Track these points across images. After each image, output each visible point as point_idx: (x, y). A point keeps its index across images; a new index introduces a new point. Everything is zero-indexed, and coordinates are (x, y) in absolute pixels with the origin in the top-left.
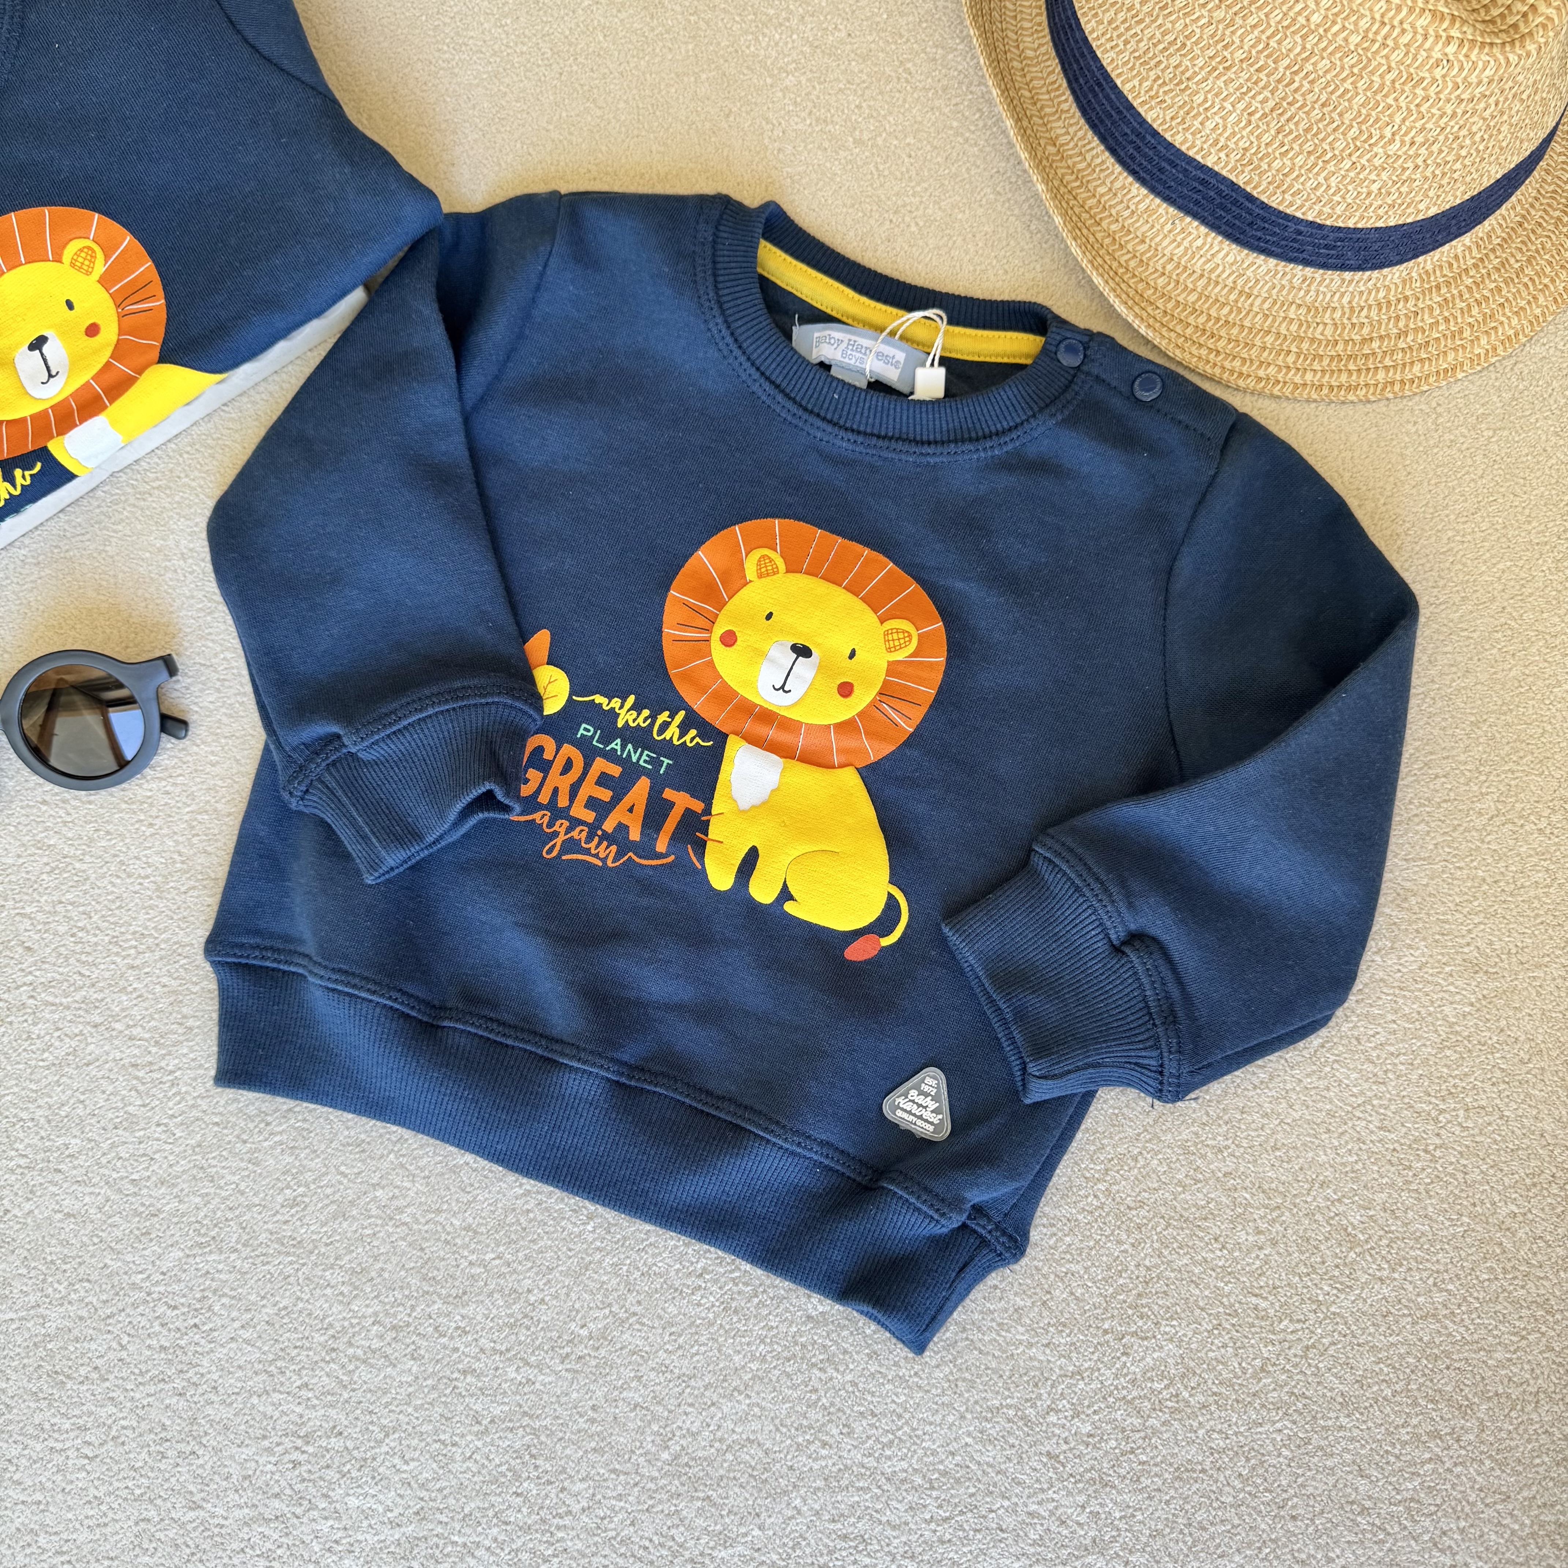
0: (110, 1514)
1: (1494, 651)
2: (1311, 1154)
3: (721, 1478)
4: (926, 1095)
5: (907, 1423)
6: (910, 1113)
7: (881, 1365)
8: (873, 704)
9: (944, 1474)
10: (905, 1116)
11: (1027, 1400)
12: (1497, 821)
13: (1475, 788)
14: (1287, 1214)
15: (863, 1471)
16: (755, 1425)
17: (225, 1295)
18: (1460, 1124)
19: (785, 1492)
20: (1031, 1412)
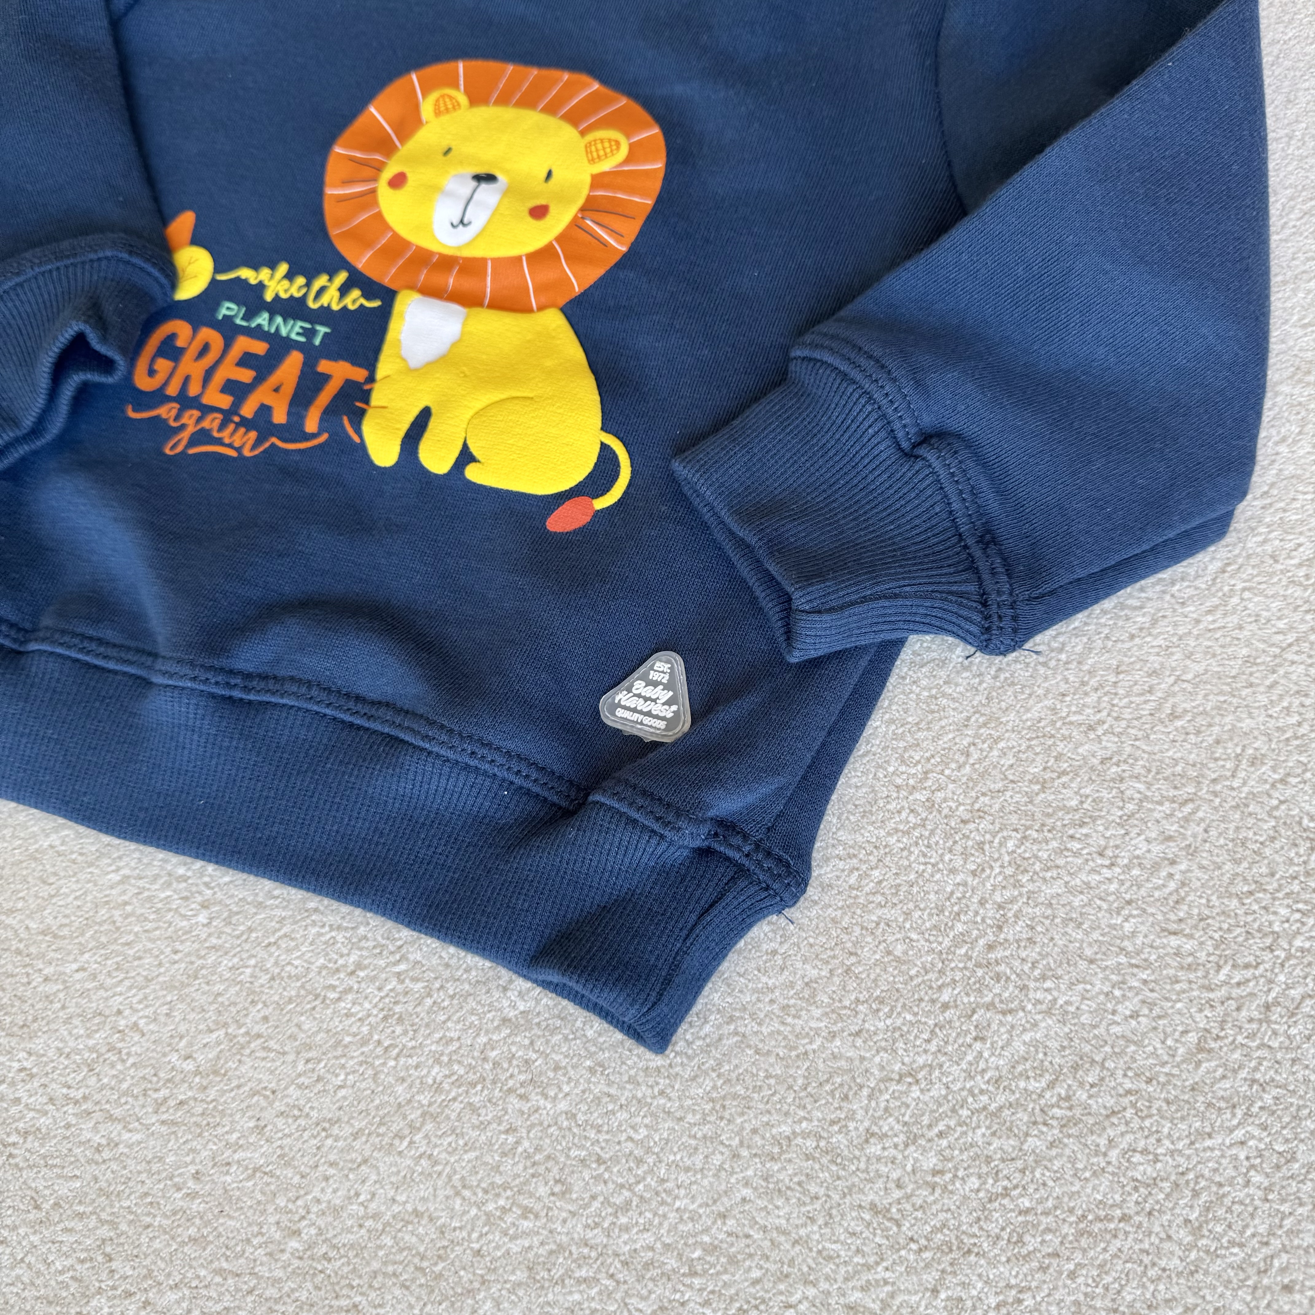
2: (1229, 719)
3: (375, 1274)
4: (655, 684)
5: (651, 1171)
6: (634, 710)
7: (610, 1084)
8: (574, 223)
9: (711, 1249)
10: (627, 714)
11: (833, 1123)
14: (1205, 807)
15: (586, 1251)
16: (424, 1190)
19: (470, 1292)
20: (839, 1140)
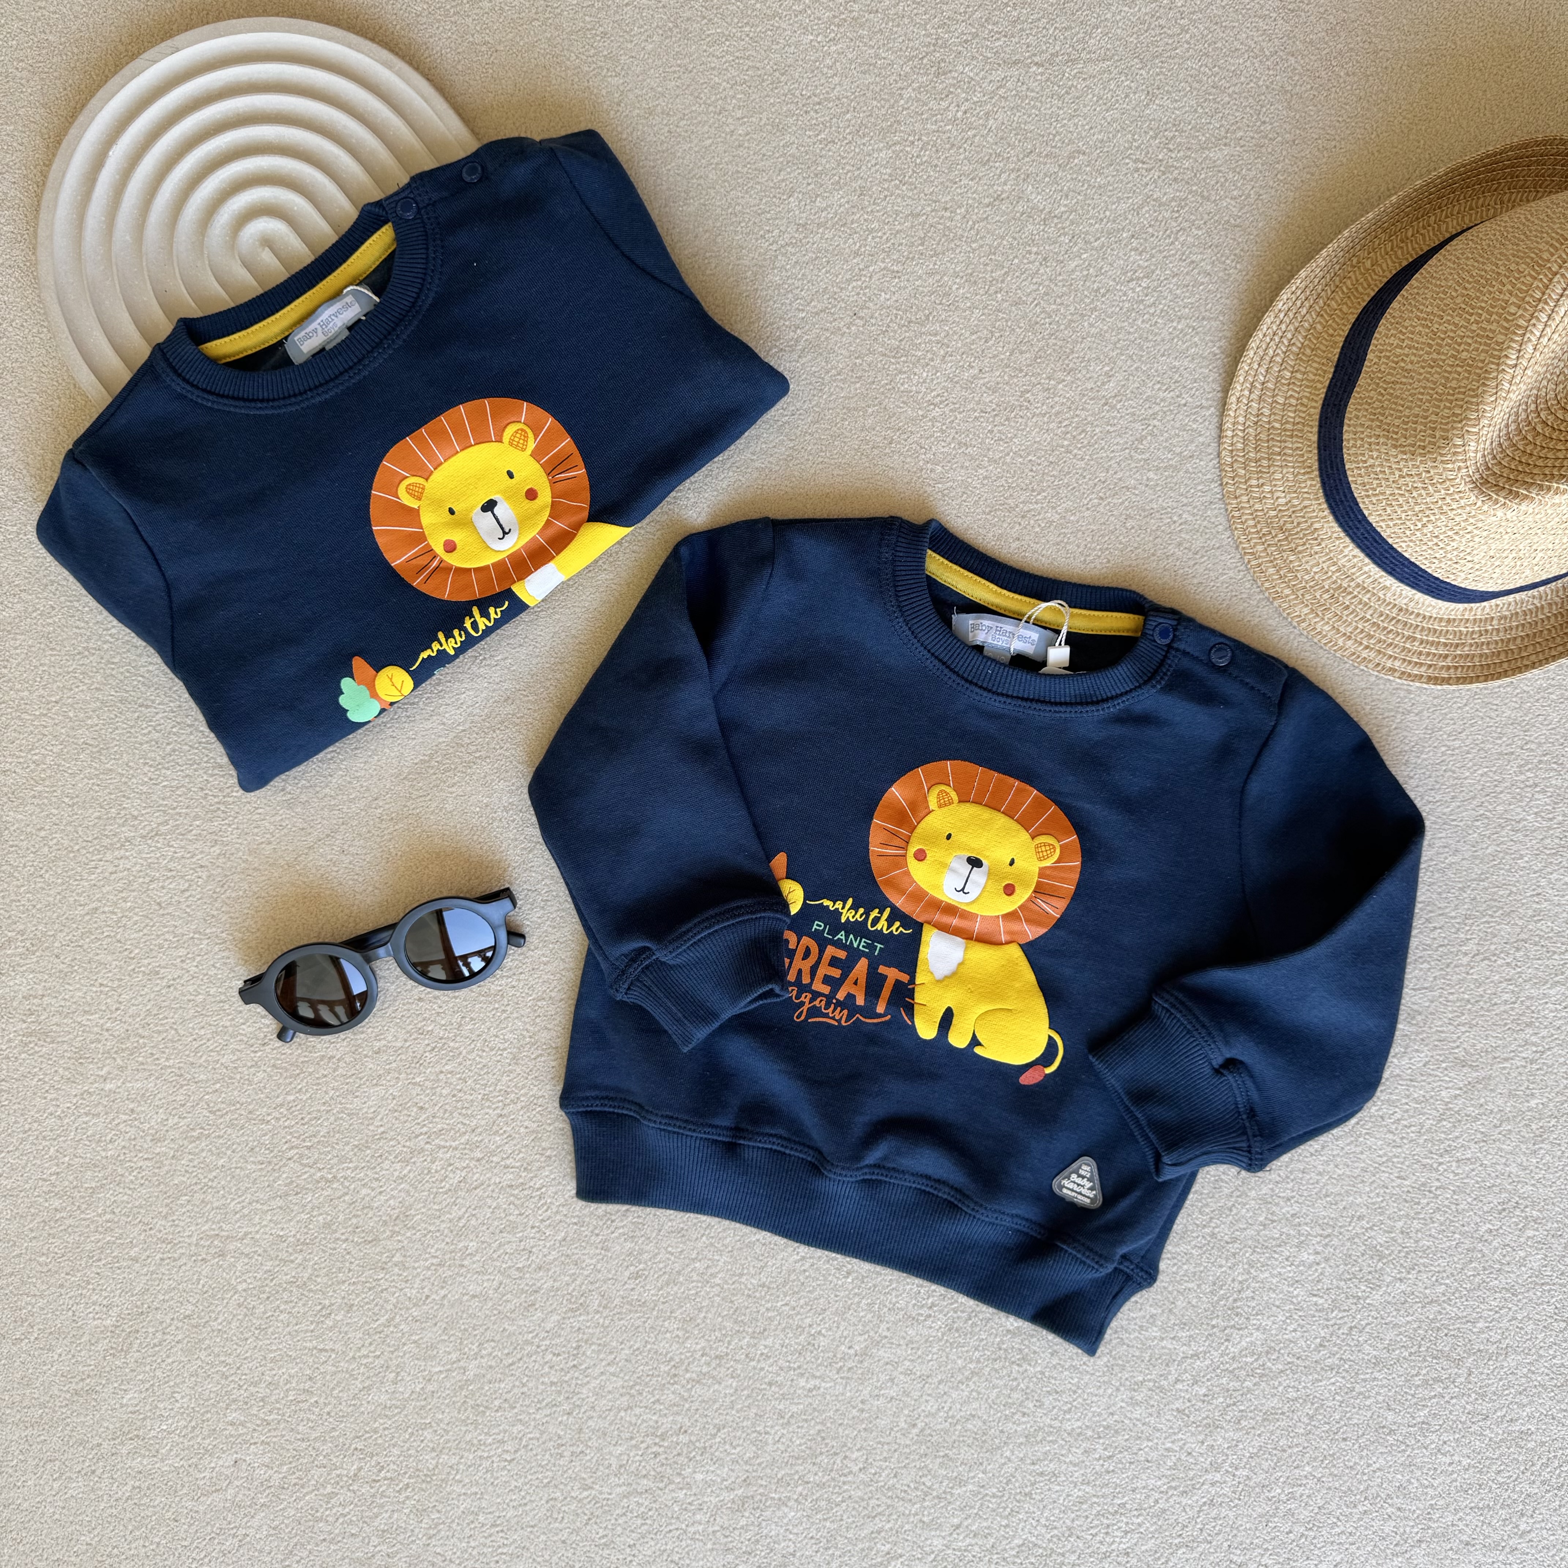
0: (528, 1498)
1: (1475, 835)
2: (1351, 1198)
4: (1083, 1177)
5: (1080, 1396)
6: (1072, 1190)
7: (1061, 1360)
8: (1030, 899)
9: (1107, 1427)
10: (1069, 1192)
11: (1161, 1376)
12: (1478, 958)
13: (1462, 936)
14: (1335, 1239)
15: (1051, 1429)
16: (975, 1405)
17: (593, 1343)
18: (1453, 1172)
19: (999, 1448)
20: (1164, 1383)
